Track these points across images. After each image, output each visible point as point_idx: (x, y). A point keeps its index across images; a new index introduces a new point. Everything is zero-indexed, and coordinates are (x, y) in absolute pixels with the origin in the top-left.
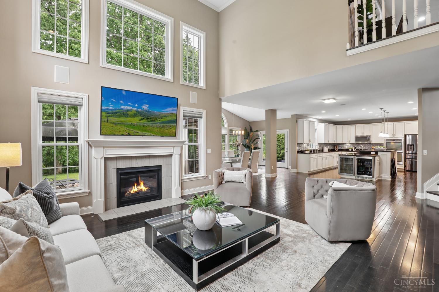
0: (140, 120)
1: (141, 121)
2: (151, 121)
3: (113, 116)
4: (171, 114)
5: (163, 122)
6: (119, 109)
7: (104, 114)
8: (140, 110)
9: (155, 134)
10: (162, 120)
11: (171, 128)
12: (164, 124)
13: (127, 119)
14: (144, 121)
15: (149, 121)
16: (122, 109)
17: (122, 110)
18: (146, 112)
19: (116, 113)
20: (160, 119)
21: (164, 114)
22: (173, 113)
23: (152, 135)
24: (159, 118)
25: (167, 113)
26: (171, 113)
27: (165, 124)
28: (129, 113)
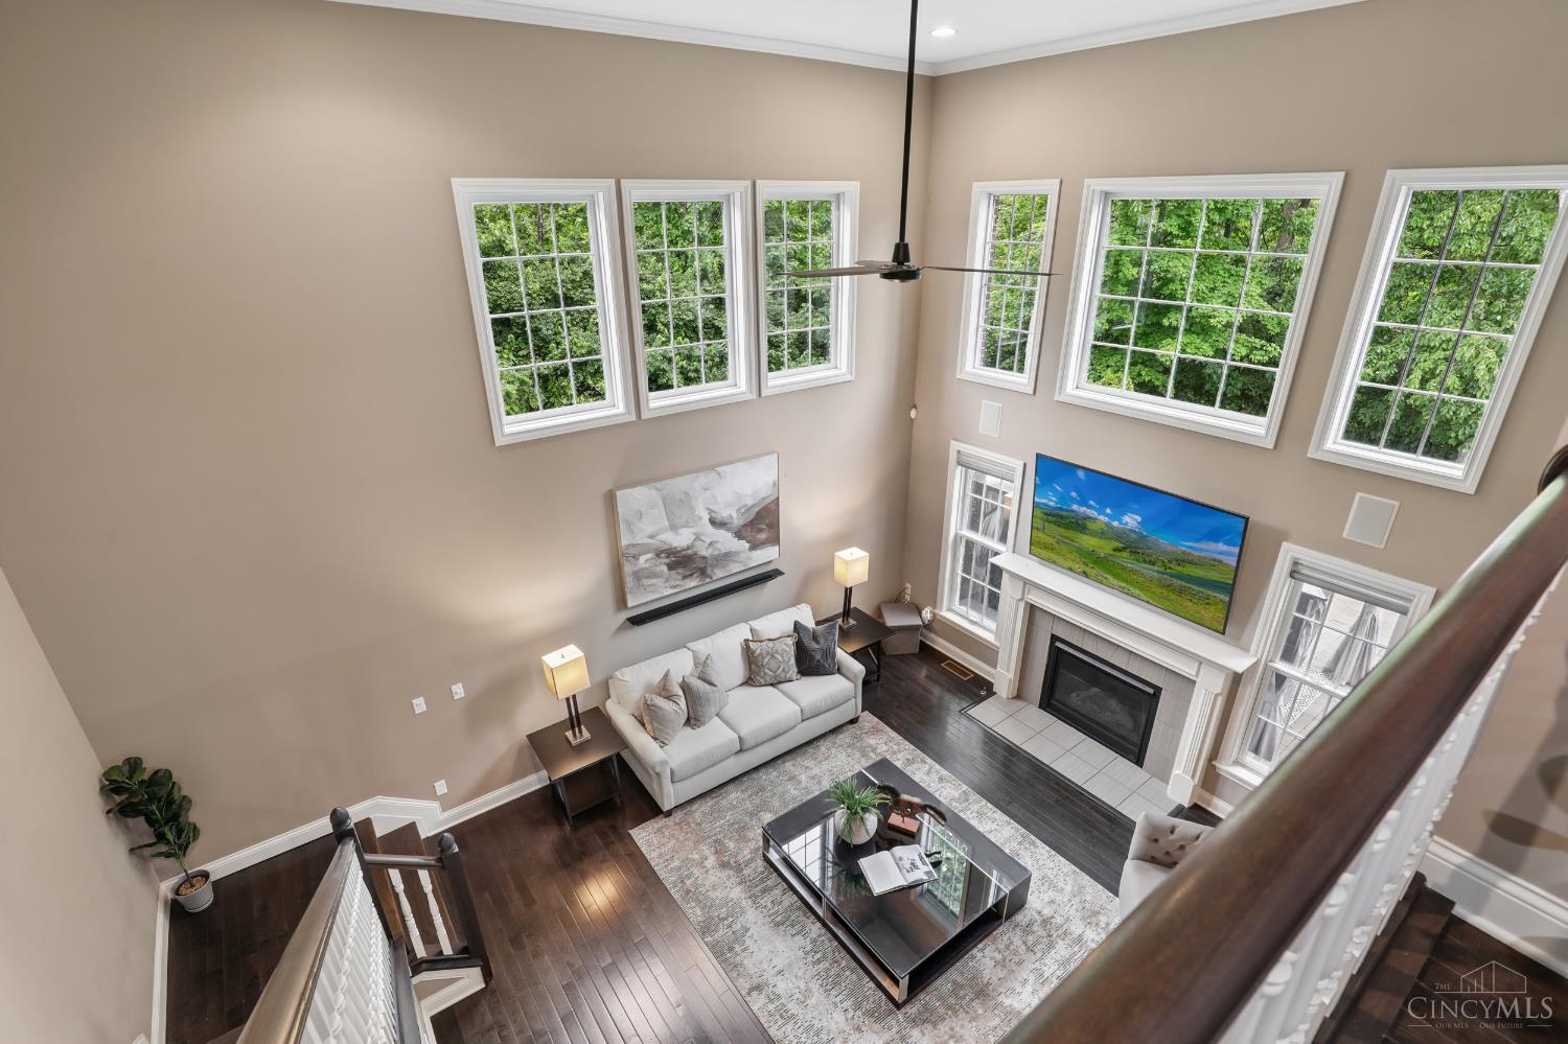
0: (1115, 550)
1: (1117, 554)
2: (1145, 562)
3: (1055, 523)
4: (1213, 563)
5: (1181, 577)
6: (1067, 511)
7: (1038, 513)
8: (1115, 524)
9: (1154, 600)
10: (1179, 569)
11: (1207, 604)
12: (1184, 583)
13: (1085, 537)
14: (1124, 554)
15: (1138, 561)
16: (1074, 511)
17: (1073, 515)
18: (1133, 535)
19: (1062, 517)
20: (1172, 566)
21: (1189, 554)
22: (1220, 562)
23: (1146, 599)
24: (1170, 562)
25: (1197, 554)
26: (1214, 560)
27: (1189, 585)
28: (1090, 525)
